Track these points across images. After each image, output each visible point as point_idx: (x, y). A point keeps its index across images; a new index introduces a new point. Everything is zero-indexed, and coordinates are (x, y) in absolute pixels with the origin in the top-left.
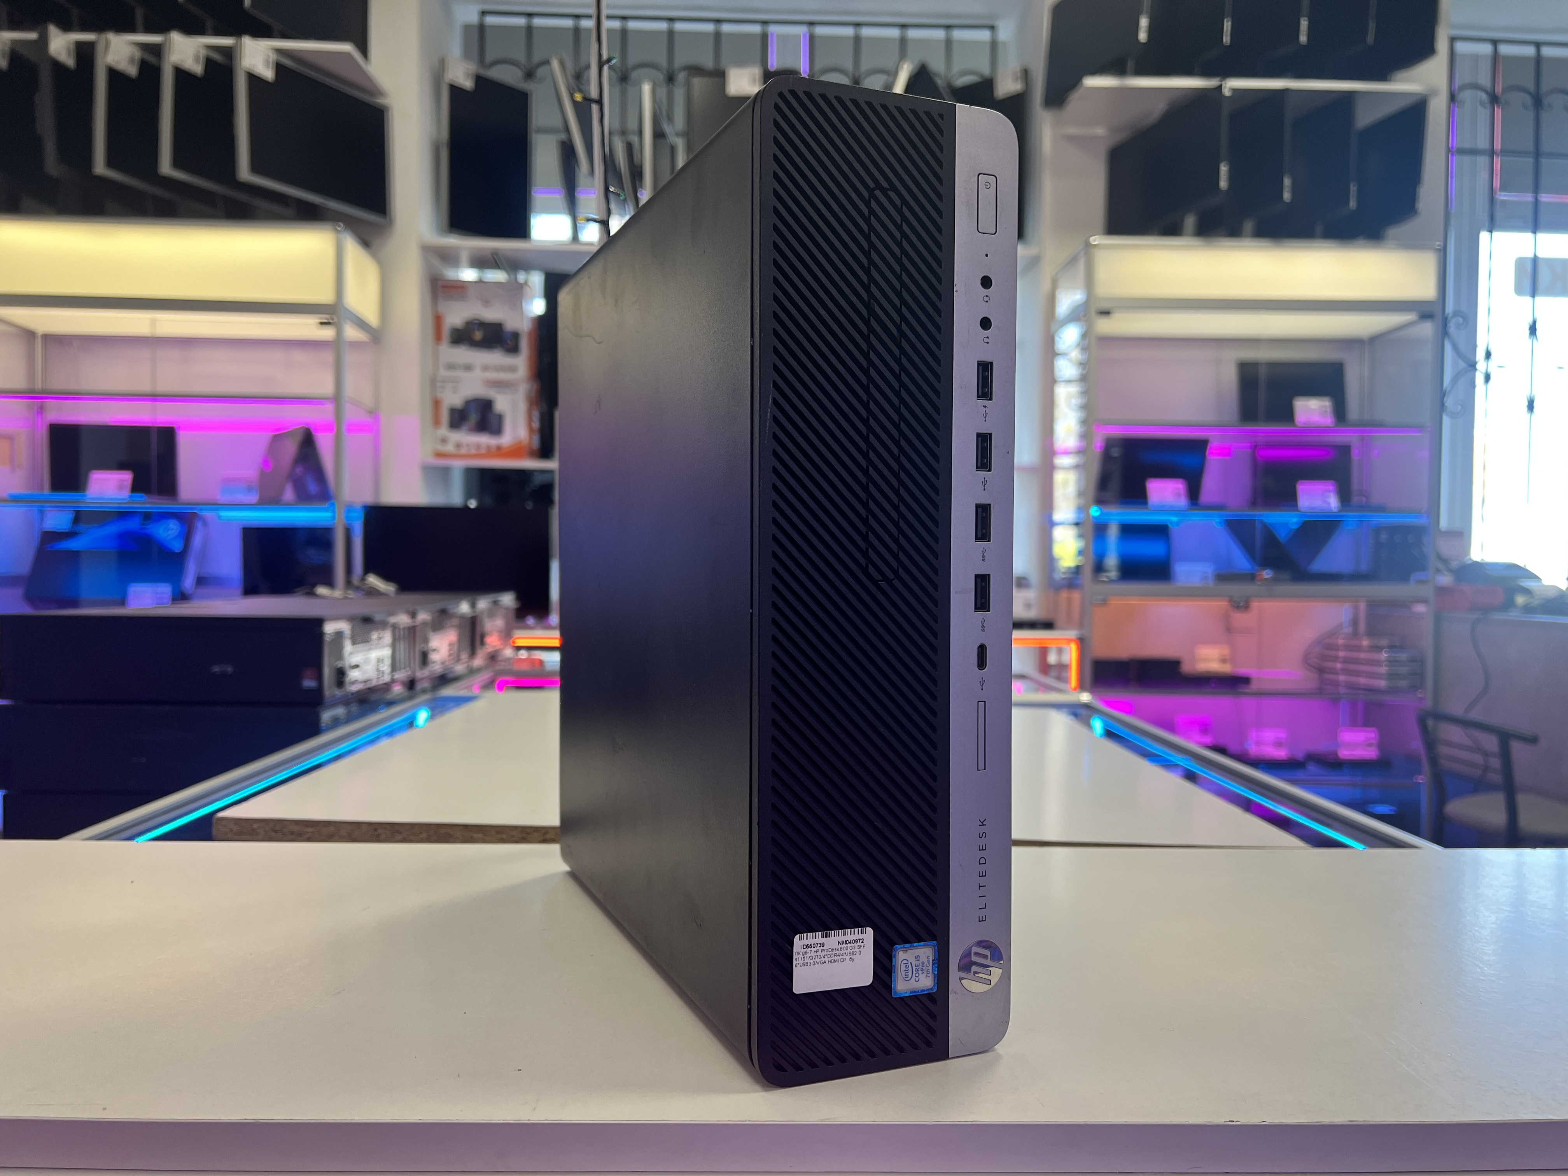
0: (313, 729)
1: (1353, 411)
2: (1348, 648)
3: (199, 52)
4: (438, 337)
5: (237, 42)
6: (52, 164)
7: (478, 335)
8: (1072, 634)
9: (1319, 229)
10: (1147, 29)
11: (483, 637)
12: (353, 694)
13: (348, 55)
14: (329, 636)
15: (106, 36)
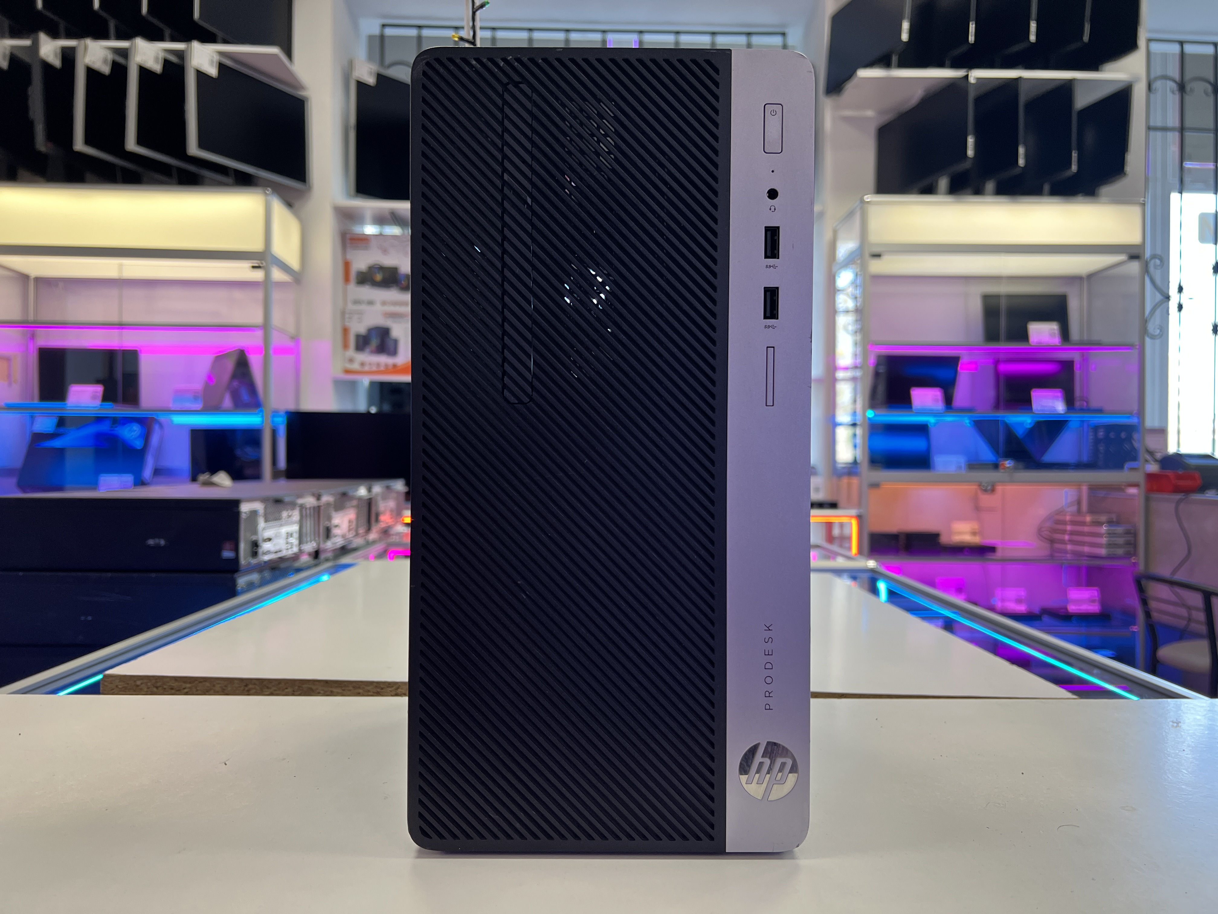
0: (231, 592)
1: (1075, 334)
2: (1073, 523)
3: (158, 54)
4: (347, 279)
5: (188, 47)
6: (41, 143)
7: (379, 277)
8: (853, 512)
9: (1047, 187)
10: (908, 31)
11: (377, 515)
12: (265, 562)
13: (275, 56)
14: (245, 515)
15: (85, 43)
